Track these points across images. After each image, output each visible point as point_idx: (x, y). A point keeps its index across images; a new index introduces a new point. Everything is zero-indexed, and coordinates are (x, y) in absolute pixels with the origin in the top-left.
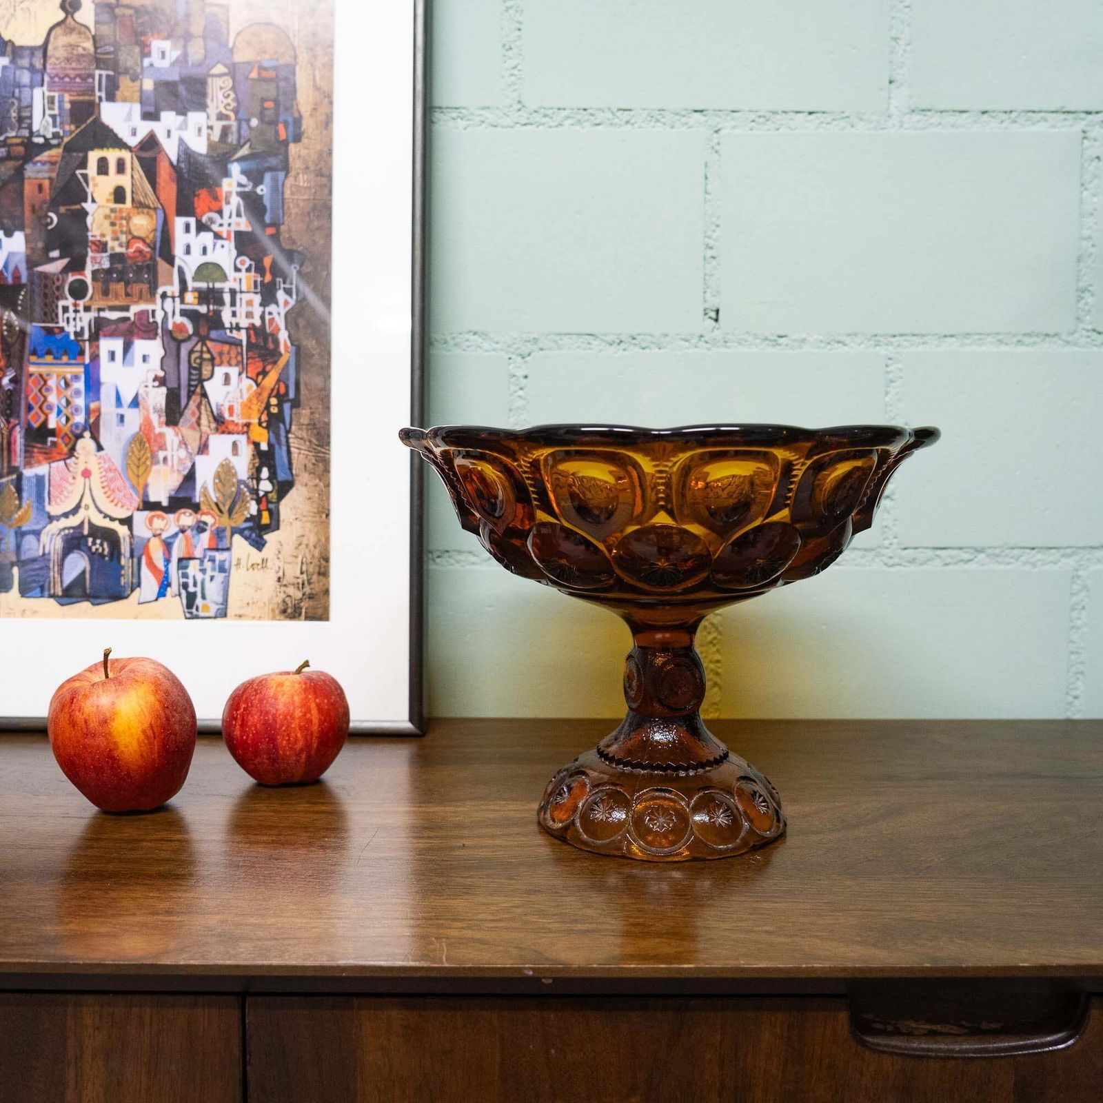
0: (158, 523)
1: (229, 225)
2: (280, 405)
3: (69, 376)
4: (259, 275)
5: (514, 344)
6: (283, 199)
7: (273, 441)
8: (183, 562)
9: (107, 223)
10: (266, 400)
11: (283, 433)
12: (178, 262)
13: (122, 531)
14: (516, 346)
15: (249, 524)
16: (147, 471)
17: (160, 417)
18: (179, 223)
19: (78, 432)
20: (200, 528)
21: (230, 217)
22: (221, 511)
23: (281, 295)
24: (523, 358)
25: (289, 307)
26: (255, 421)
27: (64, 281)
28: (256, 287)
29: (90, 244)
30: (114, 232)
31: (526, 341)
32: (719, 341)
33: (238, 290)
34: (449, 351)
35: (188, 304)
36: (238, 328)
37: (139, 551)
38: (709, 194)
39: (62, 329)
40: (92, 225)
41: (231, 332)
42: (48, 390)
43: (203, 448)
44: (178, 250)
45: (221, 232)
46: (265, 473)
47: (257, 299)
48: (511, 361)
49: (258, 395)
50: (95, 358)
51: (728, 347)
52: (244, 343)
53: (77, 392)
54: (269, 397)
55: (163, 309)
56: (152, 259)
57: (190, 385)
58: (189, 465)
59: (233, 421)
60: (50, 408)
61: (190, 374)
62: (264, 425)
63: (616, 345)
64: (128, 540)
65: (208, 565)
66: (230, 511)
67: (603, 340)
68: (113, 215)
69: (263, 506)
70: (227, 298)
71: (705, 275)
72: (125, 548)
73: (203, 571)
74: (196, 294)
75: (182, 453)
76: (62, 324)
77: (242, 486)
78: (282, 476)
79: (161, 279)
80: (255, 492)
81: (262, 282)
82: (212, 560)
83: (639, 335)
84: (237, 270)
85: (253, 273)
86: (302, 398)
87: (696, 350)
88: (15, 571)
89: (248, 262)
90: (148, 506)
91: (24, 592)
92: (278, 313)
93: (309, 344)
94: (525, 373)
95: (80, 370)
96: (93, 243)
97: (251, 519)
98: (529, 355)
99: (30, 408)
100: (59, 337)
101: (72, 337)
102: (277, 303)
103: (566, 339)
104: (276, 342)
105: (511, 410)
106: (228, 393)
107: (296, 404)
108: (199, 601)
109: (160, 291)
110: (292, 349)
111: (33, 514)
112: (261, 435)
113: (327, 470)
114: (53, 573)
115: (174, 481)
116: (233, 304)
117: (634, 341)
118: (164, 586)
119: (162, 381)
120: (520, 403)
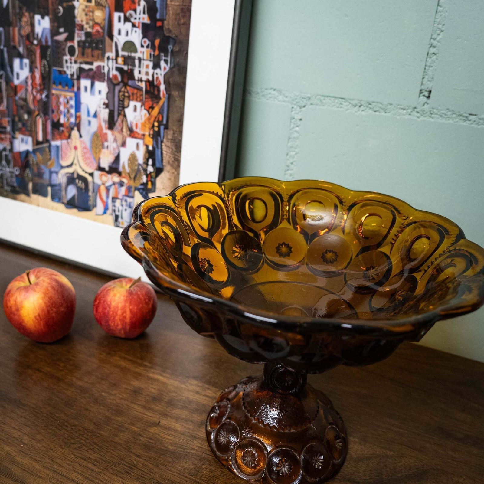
0: (104, 178)
1: (139, 19)
2: (159, 127)
3: (68, 97)
4: (152, 51)
5: (296, 99)
6: (166, 4)
7: (155, 146)
8: (114, 199)
9: (83, 14)
10: (152, 123)
11: (159, 142)
12: (115, 39)
13: (89, 179)
14: (297, 100)
15: (142, 187)
16: (100, 151)
17: (106, 124)
18: (116, 15)
19: (72, 126)
20: (121, 184)
21: (140, 14)
22: (130, 178)
23: (163, 64)
24: (301, 108)
25: (166, 71)
26: (147, 133)
27: (66, 45)
28: (150, 58)
29: (77, 26)
30: (87, 19)
31: (303, 98)
32: (427, 112)
33: (142, 58)
34: (259, 99)
35: (119, 64)
36: (141, 80)
37: (97, 189)
38: (441, 6)
39: (65, 72)
40: (78, 14)
41: (138, 82)
42: (60, 103)
43: (124, 144)
44: (115, 33)
45: (135, 23)
46: (150, 162)
47: (151, 64)
48: (293, 109)
49: (149, 119)
50: (79, 89)
51: (432, 118)
52: (144, 89)
53: (71, 106)
54: (154, 121)
55: (108, 65)
56: (103, 36)
57: (119, 110)
58: (117, 152)
59: (137, 132)
60: (61, 112)
61: (119, 103)
62: (151, 136)
63: (357, 107)
64: (92, 183)
65: (124, 203)
66: (135, 178)
67: (350, 103)
68: (86, 9)
69: (149, 178)
70: (137, 62)
71: (426, 66)
72: (91, 187)
73: (122, 205)
74: (123, 59)
75: (114, 145)
76: (65, 69)
77: (140, 167)
78: (158, 165)
79: (107, 48)
80: (145, 171)
81: (154, 55)
82: (126, 201)
83: (373, 102)
84: (142, 46)
85: (149, 49)
86: (170, 125)
87: (410, 116)
88: (49, 189)
89: (148, 42)
90: (101, 169)
91: (53, 199)
92: (161, 73)
93: (175, 93)
94: (300, 117)
95: (72, 95)
96: (78, 25)
97: (143, 184)
98: (304, 107)
99: (53, 112)
100: (64, 76)
101: (69, 77)
102: (160, 67)
103: (327, 100)
104: (159, 91)
105: (289, 138)
106: (136, 116)
107: (166, 127)
108: (120, 219)
109: (107, 55)
110: (166, 96)
111: (55, 163)
112: (149, 141)
113: (179, 166)
114: (63, 193)
115: (111, 159)
116: (140, 67)
117: (370, 106)
118: (106, 209)
119: (107, 105)
120: (296, 135)
